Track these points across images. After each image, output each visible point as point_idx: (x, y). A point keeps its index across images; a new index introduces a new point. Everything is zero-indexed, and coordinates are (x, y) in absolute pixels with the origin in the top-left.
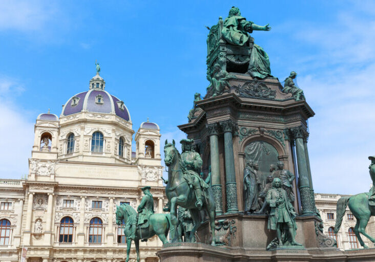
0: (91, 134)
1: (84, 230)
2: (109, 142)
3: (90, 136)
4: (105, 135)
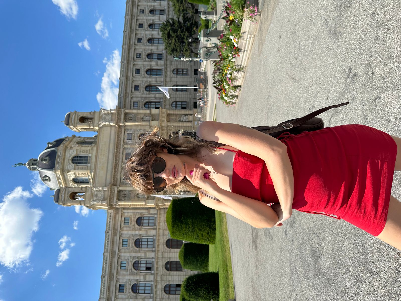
2: (81, 151)
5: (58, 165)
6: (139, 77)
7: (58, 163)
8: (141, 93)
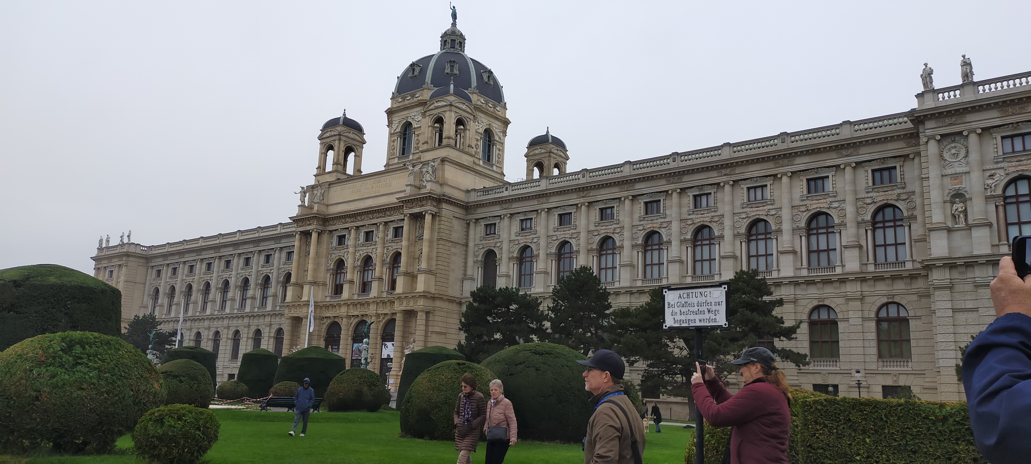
0: (399, 130)
1: (353, 276)
2: (418, 135)
3: (397, 133)
4: (415, 125)
5: (400, 100)
6: (551, 227)
7: (404, 99)
8: (513, 237)
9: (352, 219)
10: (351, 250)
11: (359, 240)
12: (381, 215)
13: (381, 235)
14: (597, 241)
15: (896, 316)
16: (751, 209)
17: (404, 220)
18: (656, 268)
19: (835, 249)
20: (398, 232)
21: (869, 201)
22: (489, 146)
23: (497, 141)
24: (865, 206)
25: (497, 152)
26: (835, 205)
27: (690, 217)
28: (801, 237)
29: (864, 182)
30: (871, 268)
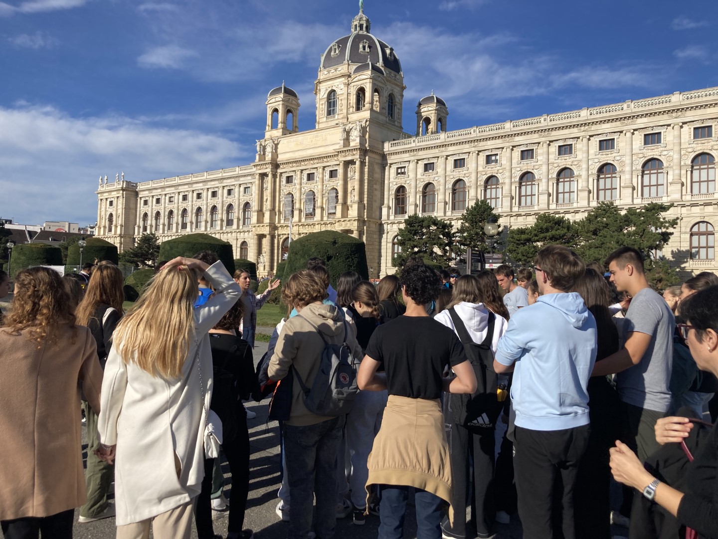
0: (326, 96)
1: (301, 206)
3: (325, 98)
4: (338, 92)
6: (448, 169)
7: (329, 72)
8: (419, 177)
9: (298, 165)
10: (298, 187)
11: (303, 180)
12: (320, 161)
13: (321, 176)
14: (484, 179)
15: (705, 230)
16: (602, 156)
17: (339, 164)
18: (529, 198)
19: (663, 185)
20: (333, 174)
21: (690, 150)
22: (392, 106)
23: (398, 103)
24: (687, 153)
25: (398, 110)
26: (665, 153)
27: (556, 161)
28: (638, 176)
29: (688, 136)
30: (688, 198)
